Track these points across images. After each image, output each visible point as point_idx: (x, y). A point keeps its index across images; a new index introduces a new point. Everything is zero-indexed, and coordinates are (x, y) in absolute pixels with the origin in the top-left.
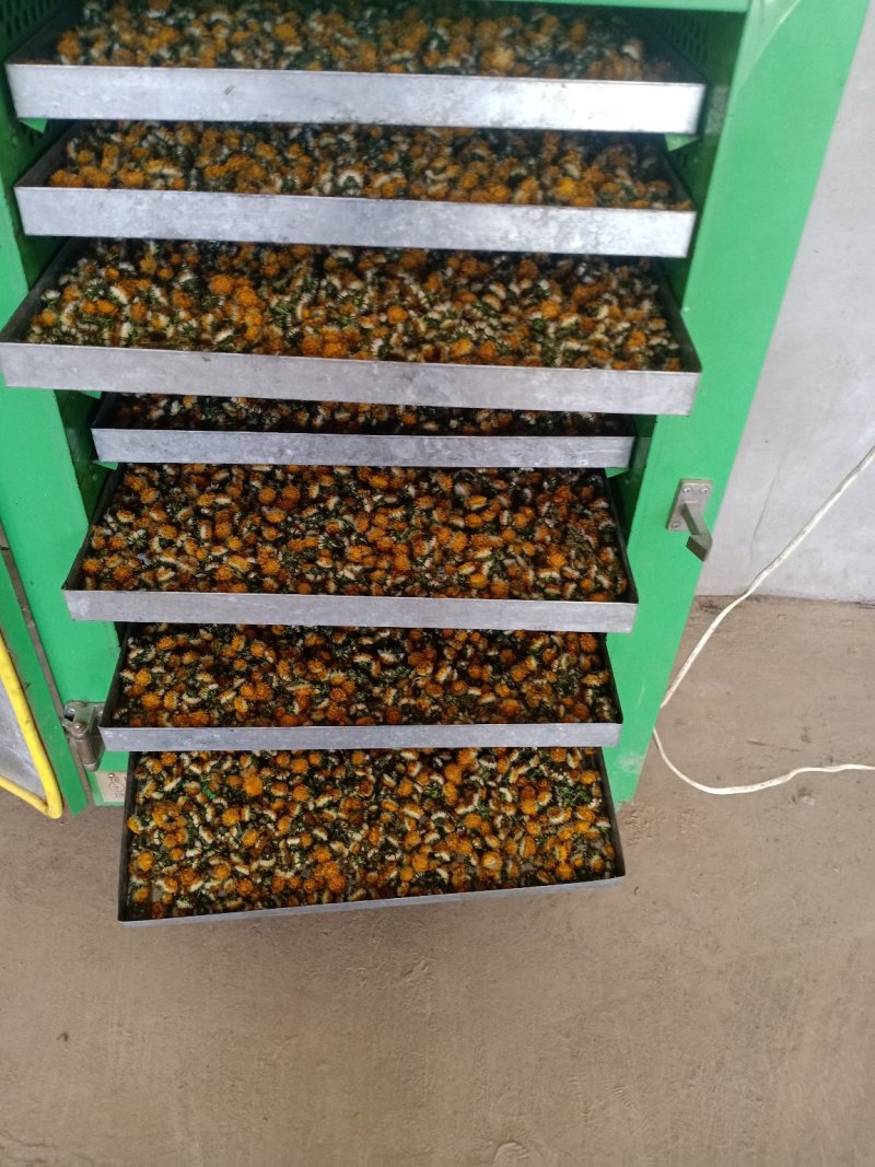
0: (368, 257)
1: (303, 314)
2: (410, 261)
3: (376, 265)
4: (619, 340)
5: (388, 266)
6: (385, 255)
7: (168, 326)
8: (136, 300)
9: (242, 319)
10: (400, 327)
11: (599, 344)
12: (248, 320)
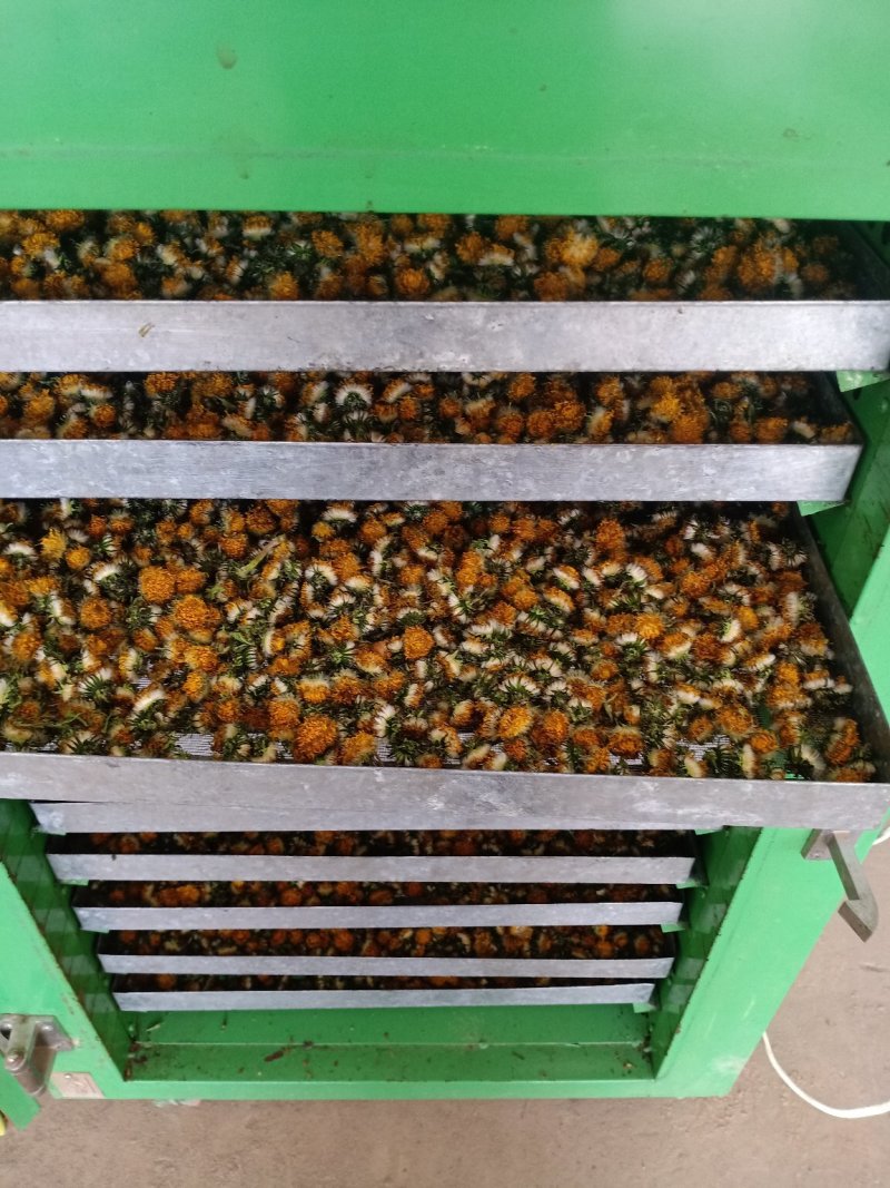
0: (377, 516)
1: (273, 646)
2: (438, 521)
3: (389, 530)
4: (759, 687)
5: (405, 529)
6: (403, 514)
7: (65, 682)
8: (27, 619)
9: (181, 656)
10: (422, 667)
11: (728, 697)
12: (190, 659)
